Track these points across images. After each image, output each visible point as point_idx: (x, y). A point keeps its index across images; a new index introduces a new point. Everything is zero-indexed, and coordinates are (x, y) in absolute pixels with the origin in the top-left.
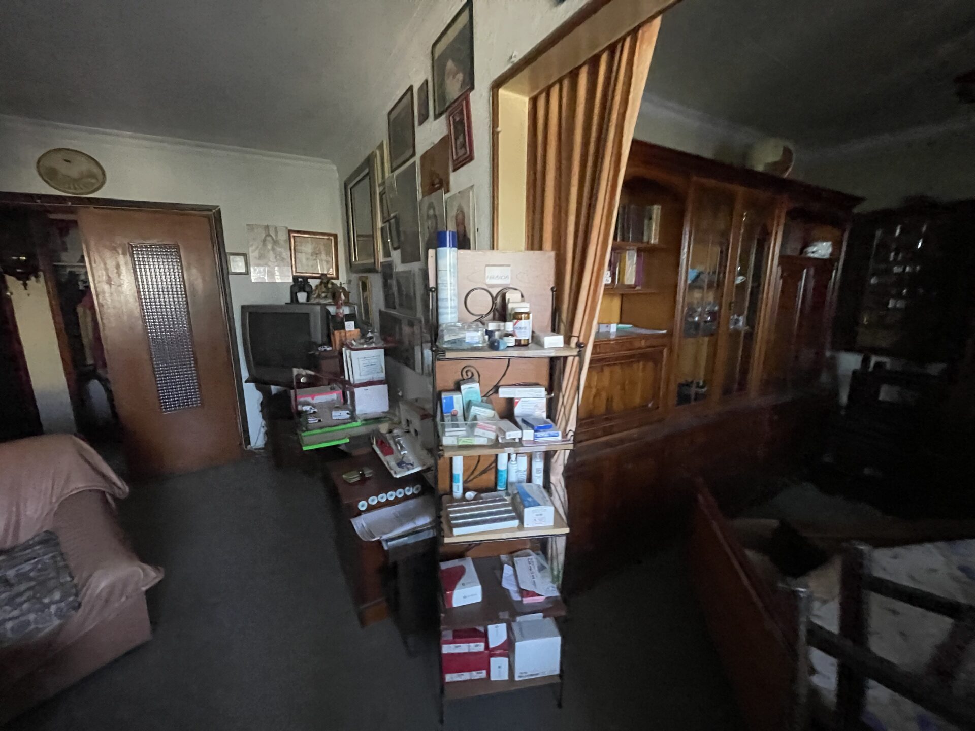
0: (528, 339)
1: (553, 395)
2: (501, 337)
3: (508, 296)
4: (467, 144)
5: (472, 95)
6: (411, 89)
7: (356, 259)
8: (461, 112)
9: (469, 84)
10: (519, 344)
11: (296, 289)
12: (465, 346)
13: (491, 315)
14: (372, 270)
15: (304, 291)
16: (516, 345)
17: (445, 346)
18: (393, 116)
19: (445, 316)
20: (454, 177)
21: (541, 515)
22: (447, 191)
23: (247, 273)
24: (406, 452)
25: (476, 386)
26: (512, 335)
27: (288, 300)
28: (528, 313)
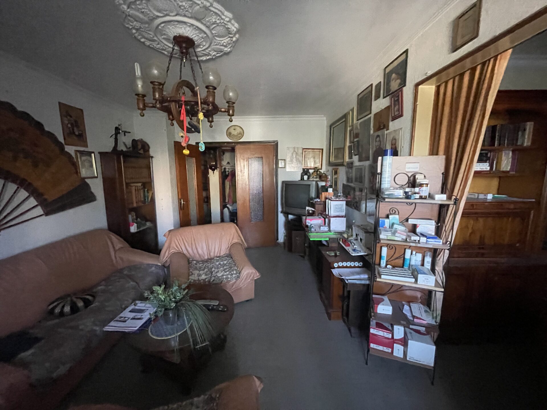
0: (427, 196)
1: (439, 224)
2: (412, 194)
3: (416, 177)
4: (400, 110)
5: (404, 88)
6: (372, 85)
7: (332, 159)
8: (398, 96)
9: (403, 83)
10: (421, 198)
11: (304, 174)
12: (395, 197)
13: (407, 185)
14: (342, 165)
15: (307, 175)
16: (419, 198)
17: (385, 196)
18: (360, 97)
19: (384, 185)
20: (391, 123)
21: (428, 279)
22: (388, 129)
23: (285, 167)
24: (356, 247)
25: (397, 217)
26: (418, 193)
27: (300, 179)
28: (427, 184)
